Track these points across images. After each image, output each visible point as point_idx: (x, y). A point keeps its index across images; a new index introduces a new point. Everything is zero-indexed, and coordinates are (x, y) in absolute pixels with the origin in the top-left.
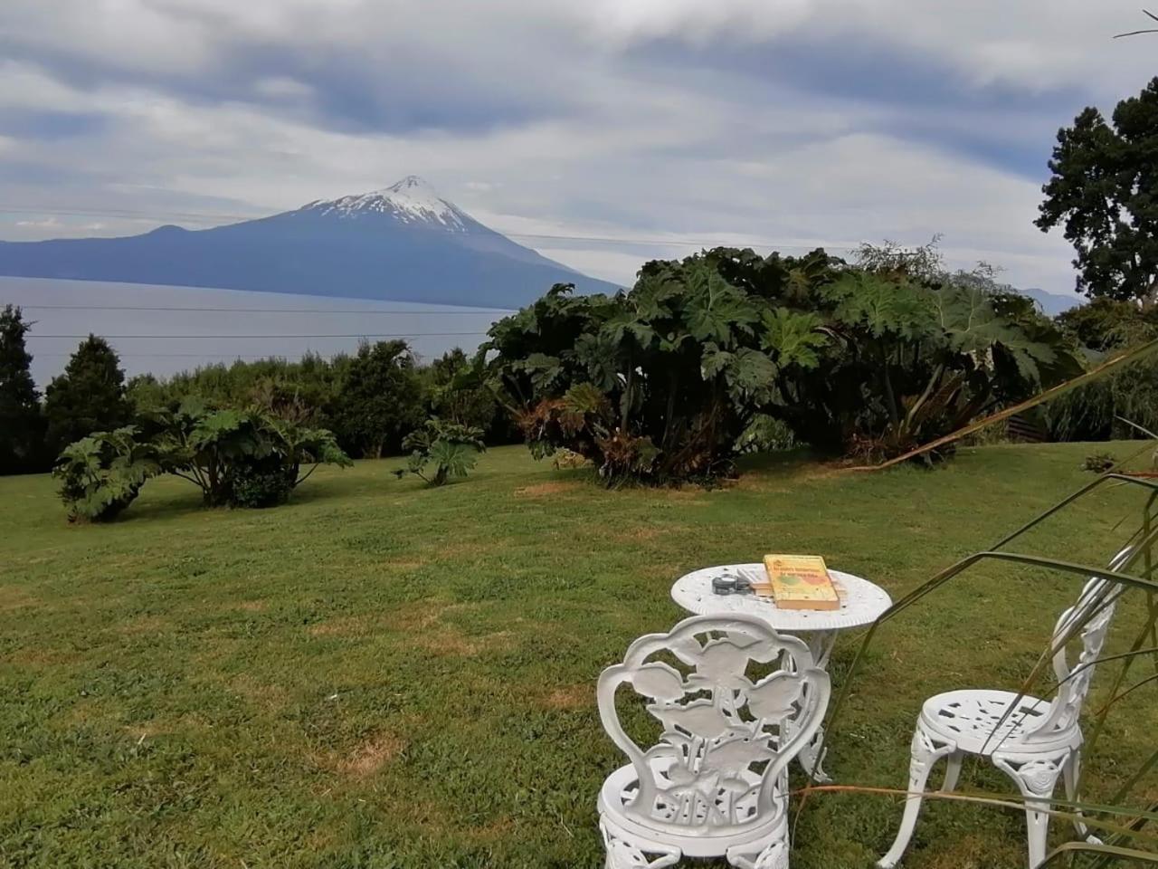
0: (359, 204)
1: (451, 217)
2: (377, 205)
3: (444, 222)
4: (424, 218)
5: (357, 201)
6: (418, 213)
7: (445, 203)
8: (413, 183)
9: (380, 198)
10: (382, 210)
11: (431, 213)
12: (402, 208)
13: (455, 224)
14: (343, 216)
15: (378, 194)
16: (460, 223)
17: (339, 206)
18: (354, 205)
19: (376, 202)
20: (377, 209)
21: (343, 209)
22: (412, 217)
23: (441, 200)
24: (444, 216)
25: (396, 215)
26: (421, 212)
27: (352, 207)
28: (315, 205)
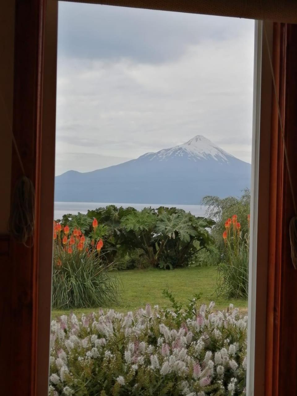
0: (169, 153)
1: (220, 156)
2: (179, 153)
3: (216, 159)
4: (205, 158)
5: (168, 152)
6: (202, 156)
7: (217, 148)
8: (198, 139)
9: (180, 149)
10: (182, 155)
11: (209, 155)
12: (193, 153)
13: (222, 159)
14: (161, 160)
15: (180, 147)
16: (226, 159)
17: (158, 155)
18: (167, 154)
19: (179, 151)
20: (179, 155)
21: (160, 156)
22: (199, 158)
23: (214, 147)
24: (217, 156)
25: (190, 157)
26: (203, 155)
27: (166, 155)
28: (146, 155)
